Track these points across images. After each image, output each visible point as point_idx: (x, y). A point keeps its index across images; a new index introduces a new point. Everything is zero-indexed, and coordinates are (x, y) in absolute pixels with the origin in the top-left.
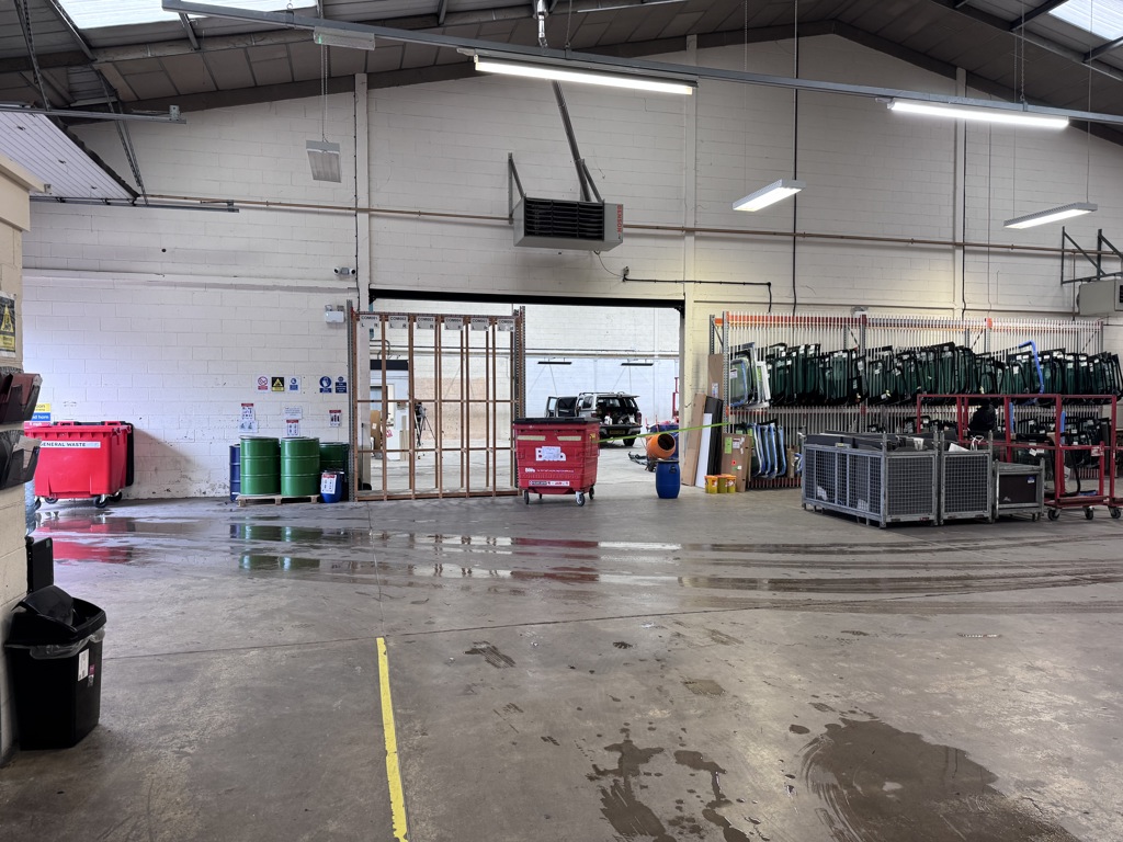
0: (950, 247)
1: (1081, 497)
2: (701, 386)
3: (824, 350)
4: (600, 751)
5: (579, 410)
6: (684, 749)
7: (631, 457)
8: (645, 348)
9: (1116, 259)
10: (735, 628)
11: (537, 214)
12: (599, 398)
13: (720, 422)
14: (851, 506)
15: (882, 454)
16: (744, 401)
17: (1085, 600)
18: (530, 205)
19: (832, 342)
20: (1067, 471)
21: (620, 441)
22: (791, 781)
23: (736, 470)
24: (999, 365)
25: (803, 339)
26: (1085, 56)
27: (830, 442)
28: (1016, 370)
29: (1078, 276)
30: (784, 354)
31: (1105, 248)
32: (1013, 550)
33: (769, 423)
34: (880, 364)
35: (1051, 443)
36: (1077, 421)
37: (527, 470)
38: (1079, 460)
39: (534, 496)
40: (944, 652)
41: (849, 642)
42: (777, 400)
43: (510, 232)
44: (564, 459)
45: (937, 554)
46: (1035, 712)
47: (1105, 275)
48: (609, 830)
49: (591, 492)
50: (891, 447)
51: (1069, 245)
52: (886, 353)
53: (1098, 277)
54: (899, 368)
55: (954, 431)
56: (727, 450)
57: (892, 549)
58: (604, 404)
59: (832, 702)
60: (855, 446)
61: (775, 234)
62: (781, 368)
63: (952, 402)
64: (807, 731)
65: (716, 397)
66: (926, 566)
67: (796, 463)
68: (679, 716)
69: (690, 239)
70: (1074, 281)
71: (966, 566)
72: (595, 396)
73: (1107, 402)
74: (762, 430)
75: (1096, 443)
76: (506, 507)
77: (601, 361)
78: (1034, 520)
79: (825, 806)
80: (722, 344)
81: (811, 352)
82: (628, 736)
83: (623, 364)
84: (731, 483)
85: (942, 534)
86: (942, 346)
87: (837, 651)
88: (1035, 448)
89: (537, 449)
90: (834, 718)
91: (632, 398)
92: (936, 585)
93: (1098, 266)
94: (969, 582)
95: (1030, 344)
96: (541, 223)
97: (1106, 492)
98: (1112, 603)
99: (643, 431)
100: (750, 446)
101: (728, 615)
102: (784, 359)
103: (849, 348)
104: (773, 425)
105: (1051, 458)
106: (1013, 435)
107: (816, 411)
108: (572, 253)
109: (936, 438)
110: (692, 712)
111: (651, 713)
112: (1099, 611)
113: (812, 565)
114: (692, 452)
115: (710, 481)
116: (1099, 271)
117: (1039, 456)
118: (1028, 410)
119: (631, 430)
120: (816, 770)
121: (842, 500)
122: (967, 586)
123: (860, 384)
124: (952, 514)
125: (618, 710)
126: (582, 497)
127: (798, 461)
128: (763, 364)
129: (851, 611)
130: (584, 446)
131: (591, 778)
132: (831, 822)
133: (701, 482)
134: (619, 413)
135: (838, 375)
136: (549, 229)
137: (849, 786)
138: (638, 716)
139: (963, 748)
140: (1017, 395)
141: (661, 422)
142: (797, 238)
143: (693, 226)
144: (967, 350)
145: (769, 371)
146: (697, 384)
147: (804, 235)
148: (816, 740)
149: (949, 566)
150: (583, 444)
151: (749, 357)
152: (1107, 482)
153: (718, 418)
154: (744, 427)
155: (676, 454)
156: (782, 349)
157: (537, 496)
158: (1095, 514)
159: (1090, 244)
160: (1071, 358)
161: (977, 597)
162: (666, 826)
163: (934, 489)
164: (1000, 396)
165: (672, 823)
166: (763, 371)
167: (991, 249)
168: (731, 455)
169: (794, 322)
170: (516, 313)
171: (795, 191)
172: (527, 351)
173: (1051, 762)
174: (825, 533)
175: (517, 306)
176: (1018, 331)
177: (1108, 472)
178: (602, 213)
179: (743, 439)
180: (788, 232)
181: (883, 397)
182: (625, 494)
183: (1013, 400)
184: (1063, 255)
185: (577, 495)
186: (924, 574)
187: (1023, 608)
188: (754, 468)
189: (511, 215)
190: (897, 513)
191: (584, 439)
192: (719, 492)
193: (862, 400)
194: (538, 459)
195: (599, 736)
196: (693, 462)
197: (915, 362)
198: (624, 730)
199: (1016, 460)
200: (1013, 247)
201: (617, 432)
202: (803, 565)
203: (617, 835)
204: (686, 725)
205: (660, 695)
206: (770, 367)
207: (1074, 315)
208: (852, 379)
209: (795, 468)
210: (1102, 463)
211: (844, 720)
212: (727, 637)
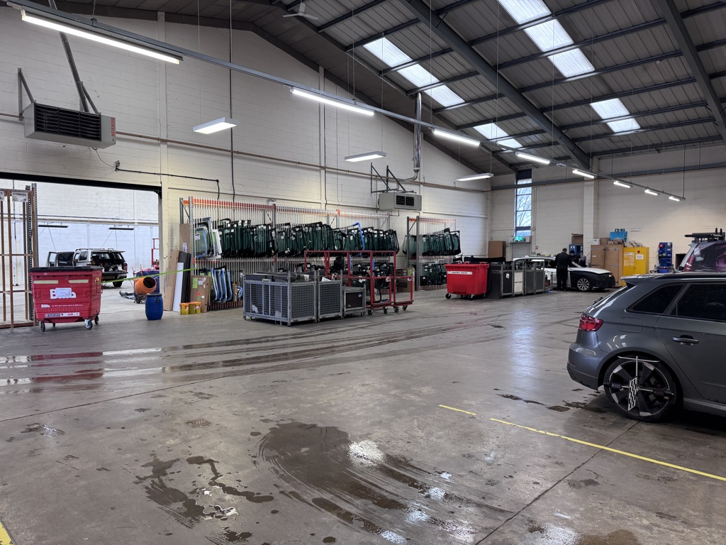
0: (318, 168)
1: (382, 302)
2: (174, 244)
3: (253, 224)
4: (139, 468)
5: (76, 262)
6: (191, 456)
7: (122, 295)
8: (126, 217)
9: (394, 182)
10: (212, 389)
11: (45, 116)
12: (93, 253)
13: (189, 268)
14: (271, 315)
15: (288, 284)
16: (205, 254)
17: (384, 351)
18: (39, 109)
19: (257, 219)
20: (376, 290)
21: (110, 284)
22: (254, 459)
23: (201, 299)
24: (343, 235)
25: (240, 217)
26: (380, 72)
27: (259, 278)
28: (351, 238)
29: (379, 189)
30: (229, 225)
31: (390, 175)
32: (353, 331)
33: (221, 268)
34: (284, 233)
35: (369, 276)
36: (379, 264)
37: (43, 306)
38: (381, 284)
39: (49, 325)
40: (325, 384)
41: (277, 386)
42: (226, 254)
43: (20, 128)
44: (75, 296)
45: (318, 337)
46: (366, 404)
47: (390, 190)
48: (154, 505)
49: (97, 319)
50: (293, 280)
51: (374, 173)
52: (287, 227)
53: (387, 191)
54: (294, 236)
55: (324, 271)
56: (195, 286)
57: (295, 336)
58: (97, 257)
59: (271, 417)
60: (273, 280)
61: (220, 149)
62: (228, 234)
63: (321, 255)
64: (260, 434)
65: (186, 251)
66: (312, 343)
67: (238, 293)
68: (186, 441)
69: (164, 147)
70: (377, 192)
71: (332, 341)
72: (90, 252)
73: (392, 255)
74: (217, 273)
75: (388, 275)
76: (26, 335)
77: (93, 226)
78: (362, 316)
79: (273, 466)
80: (189, 217)
81: (245, 225)
82: (155, 457)
83: (110, 229)
84: (198, 307)
85: (319, 326)
86: (316, 224)
87: (271, 392)
88: (361, 279)
89: (51, 291)
90: (273, 425)
91: (120, 253)
92: (318, 352)
93: (387, 185)
94: (334, 349)
95: (357, 224)
96: (49, 123)
97: (392, 300)
98: (395, 352)
99: (130, 275)
100: (210, 283)
101: (207, 383)
102: (230, 229)
103: (267, 223)
104: (223, 269)
105: (368, 282)
106: (351, 272)
107: (249, 260)
108: (75, 147)
109: (315, 275)
110: (193, 437)
111: (168, 443)
112: (391, 355)
113: (253, 350)
114: (170, 288)
115: (183, 307)
116: (388, 187)
117: (363, 282)
118: (357, 259)
119: (119, 276)
120: (266, 451)
121: (267, 312)
122: (333, 351)
123: (273, 244)
124: (323, 316)
125: (146, 445)
126: (90, 323)
127: (239, 291)
128: (216, 231)
129: (276, 370)
130: (91, 287)
131: (137, 483)
132: (277, 472)
133: (177, 307)
134: (110, 264)
135: (261, 239)
136: (57, 128)
137: (284, 454)
138: (159, 446)
139: (335, 426)
140: (353, 251)
141: (144, 269)
142: (234, 154)
143: (165, 138)
144: (328, 226)
145: (220, 236)
146: (172, 243)
147: (238, 153)
148: (265, 437)
149: (324, 342)
150: (90, 285)
151: (207, 226)
152: (392, 295)
153: (187, 265)
154: (205, 271)
155: (158, 290)
156: (228, 222)
157: (51, 325)
158: (388, 311)
159: (383, 173)
160: (376, 232)
161: (338, 356)
162: (188, 495)
163: (315, 302)
164: (345, 251)
165: (192, 493)
166: (217, 235)
167: (339, 171)
168: (197, 289)
169: (235, 206)
170: (28, 188)
171: (233, 126)
172: (38, 217)
173: (373, 424)
174: (257, 332)
175: (29, 183)
176: (353, 217)
177: (393, 290)
178: (99, 121)
179: (205, 279)
180: (228, 150)
181: (286, 252)
182: (122, 319)
183: (351, 253)
184: (372, 177)
185: (86, 322)
186: (312, 347)
187: (359, 358)
188: (213, 296)
189: (21, 114)
190: (296, 317)
191: (90, 282)
192: (189, 313)
193: (275, 254)
194: (52, 297)
195: (136, 461)
196: (171, 294)
197: (303, 232)
198: (151, 455)
199: (353, 285)
200: (349, 171)
201: (109, 277)
202: (248, 350)
203: (160, 506)
204: (191, 444)
205: (172, 432)
206: (221, 233)
207: (377, 210)
208: (270, 241)
209: (238, 295)
210: (390, 286)
211: (278, 425)
212: (208, 395)
